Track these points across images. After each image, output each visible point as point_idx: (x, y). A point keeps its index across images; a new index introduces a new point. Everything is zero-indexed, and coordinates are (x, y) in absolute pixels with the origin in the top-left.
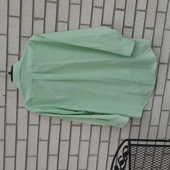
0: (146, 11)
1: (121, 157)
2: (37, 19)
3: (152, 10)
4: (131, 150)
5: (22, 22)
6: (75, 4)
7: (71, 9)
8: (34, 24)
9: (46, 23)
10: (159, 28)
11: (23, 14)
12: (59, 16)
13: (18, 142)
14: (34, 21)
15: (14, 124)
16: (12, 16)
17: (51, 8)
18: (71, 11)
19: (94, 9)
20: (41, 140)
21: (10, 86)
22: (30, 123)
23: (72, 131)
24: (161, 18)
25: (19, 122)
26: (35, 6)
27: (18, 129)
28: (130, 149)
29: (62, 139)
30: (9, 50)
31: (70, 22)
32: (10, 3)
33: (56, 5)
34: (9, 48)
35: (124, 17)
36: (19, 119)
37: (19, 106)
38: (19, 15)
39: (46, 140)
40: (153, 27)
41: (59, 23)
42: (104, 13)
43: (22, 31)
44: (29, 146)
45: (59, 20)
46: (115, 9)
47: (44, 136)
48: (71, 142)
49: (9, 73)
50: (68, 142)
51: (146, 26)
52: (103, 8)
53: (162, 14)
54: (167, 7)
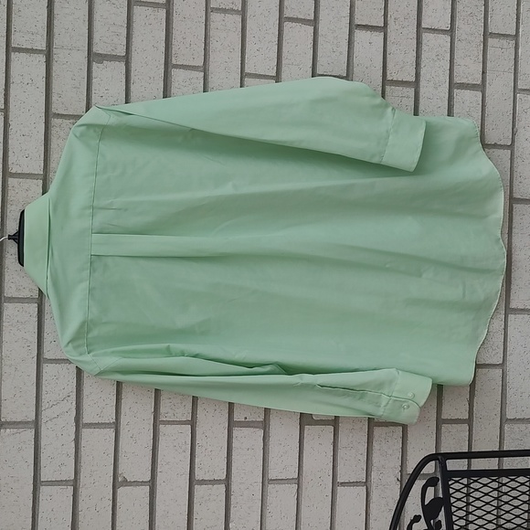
0: (451, 31)
1: (417, 519)
2: (103, 58)
3: (469, 29)
4: (451, 491)
5: (55, 67)
6: (224, 11)
7: (212, 26)
8: (94, 74)
9: (133, 70)
10: (499, 86)
11: (57, 41)
12: (174, 49)
13: (44, 490)
14: (95, 65)
15: (27, 423)
16: (20, 50)
17: (149, 24)
18: (211, 33)
19: (287, 25)
20: (126, 483)
21: (13, 285)
22: (86, 419)
23: (235, 444)
24: (500, 53)
25: (45, 415)
26: (97, 17)
27: (43, 442)
28: (446, 488)
29: (199, 475)
30: (11, 159)
31: (212, 67)
32: (14, 8)
33: (163, 13)
34: (10, 153)
35: (385, 51)
36: (44, 405)
37: (47, 355)
38: (43, 46)
39: (143, 483)
40: (479, 82)
41: (174, 72)
42: (320, 40)
43: (54, 98)
44: (81, 505)
45: (174, 62)
46: (353, 27)
47: (136, 466)
48: (234, 487)
49: (10, 237)
50: (222, 488)
51: (457, 80)
52: (314, 22)
53: (504, 42)
54: (518, 19)
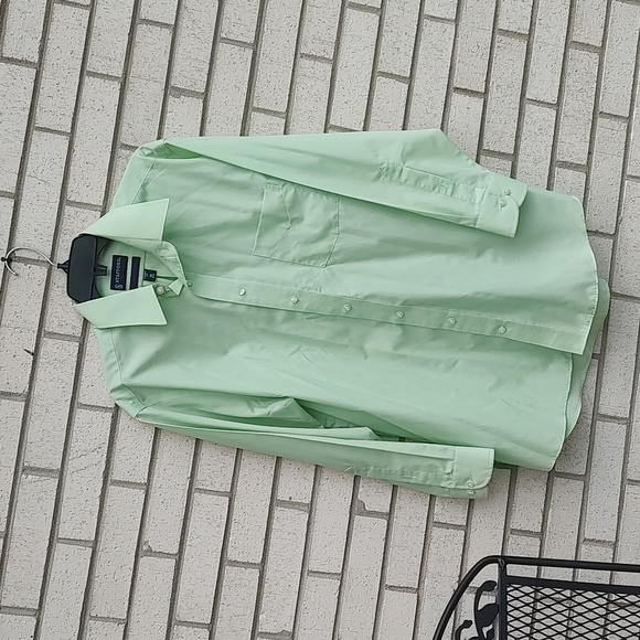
0: (558, 105)
2: (181, 92)
3: (578, 106)
5: (129, 96)
6: (315, 58)
7: (299, 72)
8: (169, 109)
9: (210, 108)
10: (606, 170)
11: (134, 70)
12: (257, 91)
13: (60, 548)
14: (171, 99)
15: (51, 471)
16: (95, 75)
17: (234, 63)
18: (297, 80)
19: (380, 80)
20: (150, 552)
21: (56, 320)
22: (116, 475)
23: (275, 525)
24: (610, 133)
25: (71, 465)
26: (179, 50)
27: (66, 495)
29: (232, 554)
30: (71, 185)
31: (294, 115)
32: (94, 31)
33: (250, 53)
34: (71, 180)
35: (483, 119)
36: (72, 453)
37: (82, 399)
38: (120, 73)
39: (169, 555)
40: (584, 163)
41: (254, 115)
42: (414, 99)
43: (124, 128)
44: (98, 571)
45: (255, 105)
46: (451, 89)
47: (163, 536)
48: (269, 574)
49: (59, 266)
50: (256, 573)
51: (559, 158)
52: (410, 80)
53: (616, 123)
54: (632, 100)
